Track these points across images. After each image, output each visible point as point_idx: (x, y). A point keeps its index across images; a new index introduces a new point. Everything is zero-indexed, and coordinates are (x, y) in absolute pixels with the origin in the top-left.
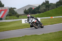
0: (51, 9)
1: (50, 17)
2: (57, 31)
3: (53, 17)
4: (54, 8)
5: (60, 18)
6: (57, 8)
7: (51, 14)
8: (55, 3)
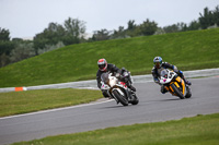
0: (18, 60)
1: (13, 89)
2: (38, 138)
3: (25, 89)
4: (26, 57)
5: (46, 90)
6: (37, 54)
7: (16, 76)
8: (32, 39)
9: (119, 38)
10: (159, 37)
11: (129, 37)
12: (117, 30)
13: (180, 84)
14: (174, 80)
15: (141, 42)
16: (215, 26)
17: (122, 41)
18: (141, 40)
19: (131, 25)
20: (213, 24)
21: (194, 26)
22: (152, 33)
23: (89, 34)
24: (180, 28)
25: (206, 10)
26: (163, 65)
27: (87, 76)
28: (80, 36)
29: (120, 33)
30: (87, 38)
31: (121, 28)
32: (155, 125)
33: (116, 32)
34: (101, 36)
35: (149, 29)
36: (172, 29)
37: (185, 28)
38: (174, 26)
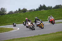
9: (16, 13)
10: (27, 13)
11: (19, 13)
12: (16, 11)
13: (42, 25)
14: (40, 24)
15: (22, 15)
16: (43, 10)
17: (17, 14)
18: (22, 14)
19: (19, 9)
20: (42, 9)
21: (37, 10)
22: (26, 12)
23: (7, 12)
24: (33, 10)
25: (40, 5)
26: (37, 19)
27: (7, 24)
28: (5, 13)
29: (16, 12)
30: (7, 13)
31: (17, 10)
32: (26, 38)
33: (15, 12)
34: (11, 13)
35: (24, 11)
36: (31, 11)
37: (35, 10)
38: (32, 10)
